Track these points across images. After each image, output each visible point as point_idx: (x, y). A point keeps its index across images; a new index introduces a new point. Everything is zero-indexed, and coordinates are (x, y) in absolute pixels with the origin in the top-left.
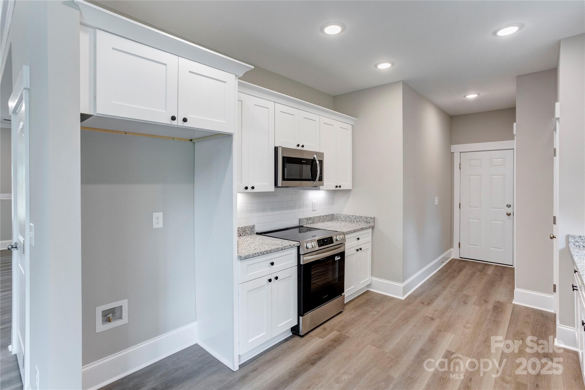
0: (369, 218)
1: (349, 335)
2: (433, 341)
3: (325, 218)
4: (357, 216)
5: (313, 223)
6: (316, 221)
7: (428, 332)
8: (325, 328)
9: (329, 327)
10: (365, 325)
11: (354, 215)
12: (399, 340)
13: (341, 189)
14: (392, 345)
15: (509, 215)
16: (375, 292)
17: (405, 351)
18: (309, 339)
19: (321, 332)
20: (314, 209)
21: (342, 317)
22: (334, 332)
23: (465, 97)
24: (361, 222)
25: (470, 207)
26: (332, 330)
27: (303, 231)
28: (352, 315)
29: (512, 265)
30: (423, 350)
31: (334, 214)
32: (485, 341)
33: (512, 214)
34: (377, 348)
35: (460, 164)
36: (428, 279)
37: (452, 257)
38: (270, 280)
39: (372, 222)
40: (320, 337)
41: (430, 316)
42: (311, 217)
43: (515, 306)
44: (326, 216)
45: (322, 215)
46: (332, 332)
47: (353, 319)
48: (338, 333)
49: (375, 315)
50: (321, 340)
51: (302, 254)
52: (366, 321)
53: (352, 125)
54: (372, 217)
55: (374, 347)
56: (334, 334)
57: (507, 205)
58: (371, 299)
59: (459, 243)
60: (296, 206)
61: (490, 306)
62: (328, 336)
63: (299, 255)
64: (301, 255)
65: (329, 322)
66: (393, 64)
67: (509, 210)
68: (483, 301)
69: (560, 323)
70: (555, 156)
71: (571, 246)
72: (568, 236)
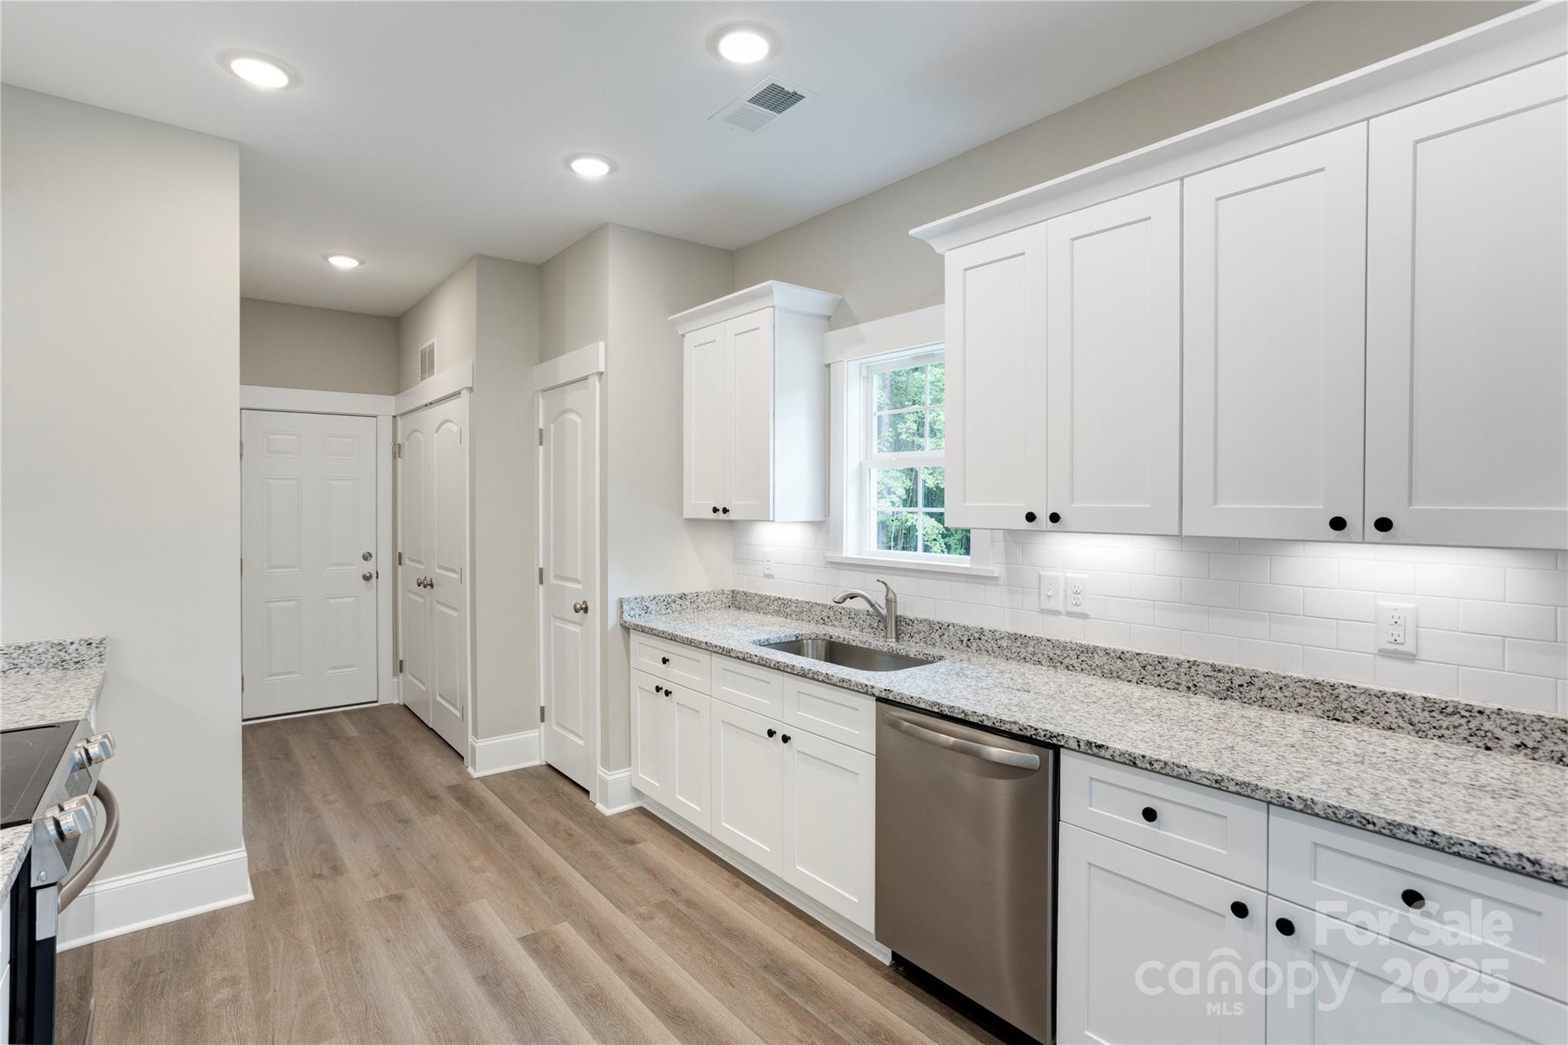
0: (75, 646)
15: (367, 578)
24: (30, 666)
25: (270, 567)
29: (375, 700)
33: (374, 575)
35: (241, 444)
41: (382, 894)
43: (484, 780)
54: (95, 636)
57: (364, 556)
61: (453, 804)
67: (369, 567)
68: (430, 800)
69: (609, 771)
70: (541, 444)
71: (627, 618)
72: (621, 602)
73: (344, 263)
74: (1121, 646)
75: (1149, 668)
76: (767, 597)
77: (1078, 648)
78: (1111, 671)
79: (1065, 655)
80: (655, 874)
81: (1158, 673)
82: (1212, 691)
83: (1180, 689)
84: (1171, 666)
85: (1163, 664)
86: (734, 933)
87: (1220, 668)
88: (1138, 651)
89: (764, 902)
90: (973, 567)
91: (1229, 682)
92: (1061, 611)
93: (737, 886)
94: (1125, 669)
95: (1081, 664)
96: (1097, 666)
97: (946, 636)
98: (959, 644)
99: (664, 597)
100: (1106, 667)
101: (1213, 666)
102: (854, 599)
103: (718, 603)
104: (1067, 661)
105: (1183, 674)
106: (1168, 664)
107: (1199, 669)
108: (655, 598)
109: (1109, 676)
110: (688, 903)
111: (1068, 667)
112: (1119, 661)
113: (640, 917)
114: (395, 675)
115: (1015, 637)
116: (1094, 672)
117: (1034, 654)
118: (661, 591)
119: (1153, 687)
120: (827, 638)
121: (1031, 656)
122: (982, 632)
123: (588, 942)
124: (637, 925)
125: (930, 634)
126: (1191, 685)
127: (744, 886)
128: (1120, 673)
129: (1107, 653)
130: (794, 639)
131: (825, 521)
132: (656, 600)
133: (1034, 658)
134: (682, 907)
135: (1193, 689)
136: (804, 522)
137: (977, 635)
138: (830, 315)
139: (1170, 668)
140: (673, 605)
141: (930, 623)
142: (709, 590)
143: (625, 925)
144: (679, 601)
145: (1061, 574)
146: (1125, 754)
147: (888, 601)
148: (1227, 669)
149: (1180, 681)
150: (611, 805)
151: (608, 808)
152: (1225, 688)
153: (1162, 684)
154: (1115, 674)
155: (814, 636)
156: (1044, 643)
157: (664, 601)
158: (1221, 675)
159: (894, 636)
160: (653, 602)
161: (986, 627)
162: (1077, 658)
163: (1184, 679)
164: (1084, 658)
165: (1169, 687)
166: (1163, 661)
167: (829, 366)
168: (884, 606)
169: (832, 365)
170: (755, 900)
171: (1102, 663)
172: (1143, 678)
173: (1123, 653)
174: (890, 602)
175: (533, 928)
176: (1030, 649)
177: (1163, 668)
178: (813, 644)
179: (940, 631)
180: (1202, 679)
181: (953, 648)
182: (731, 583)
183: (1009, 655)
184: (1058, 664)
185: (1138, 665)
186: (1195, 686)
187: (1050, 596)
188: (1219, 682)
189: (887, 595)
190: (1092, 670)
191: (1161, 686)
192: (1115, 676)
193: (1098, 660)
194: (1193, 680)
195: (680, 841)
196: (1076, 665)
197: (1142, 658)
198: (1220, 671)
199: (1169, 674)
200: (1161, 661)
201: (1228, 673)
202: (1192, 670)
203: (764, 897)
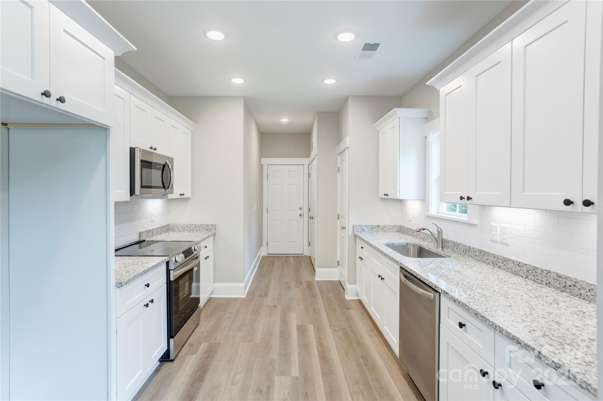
0: (210, 226)
1: (218, 342)
2: (285, 322)
3: (162, 229)
4: (196, 225)
5: (153, 236)
6: (154, 234)
7: (278, 317)
8: (192, 344)
9: (195, 341)
10: (227, 328)
11: (193, 223)
12: (261, 330)
13: (185, 197)
14: (259, 336)
15: (301, 215)
16: (219, 298)
17: (270, 337)
18: (181, 360)
19: (189, 349)
20: (152, 220)
21: (201, 328)
22: (202, 344)
23: (280, 119)
24: (202, 230)
25: (275, 211)
26: (200, 343)
27: (143, 246)
28: (210, 324)
29: (303, 254)
30: (282, 331)
31: (170, 224)
32: (314, 310)
33: (303, 215)
34: (249, 342)
35: (267, 175)
36: (254, 276)
37: (262, 255)
38: (147, 305)
39: (214, 229)
40: (193, 354)
41: (272, 304)
42: (150, 229)
43: (318, 282)
44: (163, 227)
45: (160, 226)
46: (201, 345)
47: (213, 326)
48: (207, 344)
49: (230, 317)
50: (194, 356)
51: (173, 269)
52: (226, 324)
53: (192, 131)
54: (214, 224)
55: (246, 343)
56: (204, 346)
57: (300, 208)
58: (218, 304)
59: (267, 242)
60: (136, 218)
61: (305, 286)
62: (199, 350)
63: (168, 271)
64: (171, 271)
65: (191, 337)
66: (245, 81)
67: (301, 212)
68: (299, 283)
69: (349, 284)
70: (338, 172)
71: (356, 232)
72: (354, 226)
73: (285, 120)
74: (520, 260)
75: (530, 271)
76: (409, 229)
77: (503, 258)
78: (515, 271)
79: (498, 261)
80: (349, 320)
81: (534, 274)
82: (557, 287)
83: (543, 283)
84: (539, 272)
85: (536, 270)
86: (360, 343)
87: (561, 276)
88: (526, 263)
89: (378, 338)
90: (468, 220)
91: (565, 283)
92: (498, 241)
93: (373, 330)
94: (520, 271)
95: (504, 266)
96: (510, 268)
97: (458, 249)
98: (462, 252)
99: (370, 226)
100: (513, 269)
101: (557, 274)
102: (424, 230)
103: (394, 230)
104: (498, 264)
105: (544, 276)
106: (538, 271)
107: (551, 275)
108: (366, 226)
109: (514, 273)
110: (353, 331)
111: (499, 267)
112: (518, 267)
113: (335, 330)
114: (308, 247)
115: (481, 251)
116: (508, 271)
117: (487, 260)
118: (370, 223)
119: (531, 281)
120: (419, 245)
121: (486, 260)
122: (470, 248)
123: (314, 332)
124: (332, 332)
125: (454, 247)
126: (547, 282)
127: (375, 331)
128: (519, 273)
129: (514, 262)
130: (406, 244)
131: (425, 200)
132: (367, 227)
133: (487, 262)
134: (349, 331)
135: (548, 284)
136: (420, 200)
137: (468, 249)
138: (427, 117)
139: (538, 273)
140: (374, 229)
141: (454, 243)
142: (390, 225)
143: (328, 331)
144: (377, 228)
145: (498, 225)
146: (453, 297)
147: (438, 232)
148: (563, 277)
149: (543, 280)
150: (349, 296)
151: (348, 297)
152: (562, 286)
153: (535, 280)
154: (517, 273)
155: (414, 244)
156: (491, 255)
157: (370, 227)
158: (561, 279)
159: (441, 246)
160: (366, 227)
161: (472, 246)
162: (503, 263)
163: (544, 279)
164: (505, 264)
165: (539, 282)
166: (536, 269)
167: (426, 137)
168: (437, 234)
169: (427, 137)
170: (375, 337)
171: (511, 267)
172: (528, 276)
173: (520, 263)
174: (440, 233)
175: (302, 324)
176: (486, 257)
177: (536, 272)
178: (413, 247)
179: (457, 246)
180: (552, 280)
181: (461, 254)
182: (399, 222)
183: (479, 259)
184: (496, 265)
185: (525, 269)
186: (549, 283)
187: (494, 234)
188: (560, 283)
189: (438, 230)
190: (508, 270)
191: (535, 281)
192: (516, 274)
193: (510, 265)
194: (548, 280)
195: (364, 312)
196: (502, 266)
197: (527, 266)
198: (560, 277)
199: (538, 275)
200: (535, 268)
201: (564, 279)
202: (548, 275)
203: (379, 337)
